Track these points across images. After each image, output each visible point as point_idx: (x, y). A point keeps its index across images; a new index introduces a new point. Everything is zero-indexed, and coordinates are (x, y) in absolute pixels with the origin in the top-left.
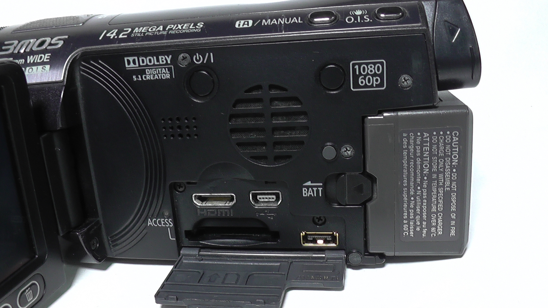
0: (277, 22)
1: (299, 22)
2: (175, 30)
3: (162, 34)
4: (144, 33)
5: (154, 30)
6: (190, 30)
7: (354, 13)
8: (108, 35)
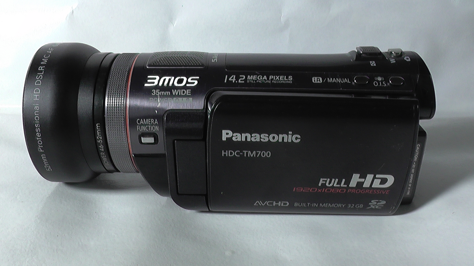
0: (336, 81)
1: (349, 82)
2: (275, 80)
3: (268, 82)
4: (256, 81)
5: (261, 78)
6: (285, 82)
7: (377, 79)
8: (230, 79)
